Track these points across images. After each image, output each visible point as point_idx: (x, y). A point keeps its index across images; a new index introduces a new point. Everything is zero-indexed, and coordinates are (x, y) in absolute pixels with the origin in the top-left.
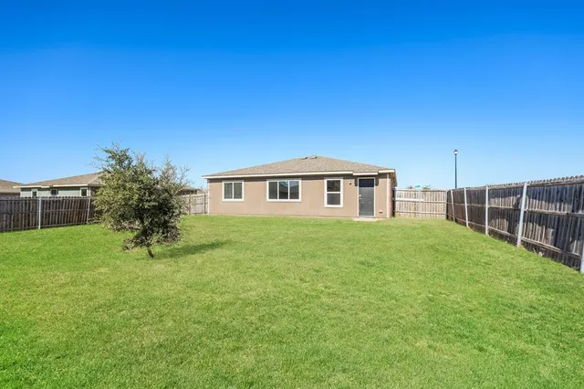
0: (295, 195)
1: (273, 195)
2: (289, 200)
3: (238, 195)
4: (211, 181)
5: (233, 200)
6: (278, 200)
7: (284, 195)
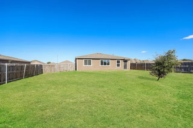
0: (108, 64)
3: (90, 64)
5: (88, 66)
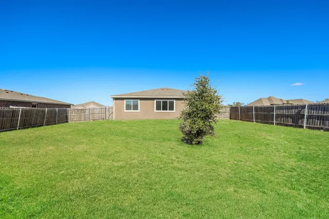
1: (158, 108)
2: (168, 111)
4: (116, 99)
6: (162, 111)
7: (165, 108)
